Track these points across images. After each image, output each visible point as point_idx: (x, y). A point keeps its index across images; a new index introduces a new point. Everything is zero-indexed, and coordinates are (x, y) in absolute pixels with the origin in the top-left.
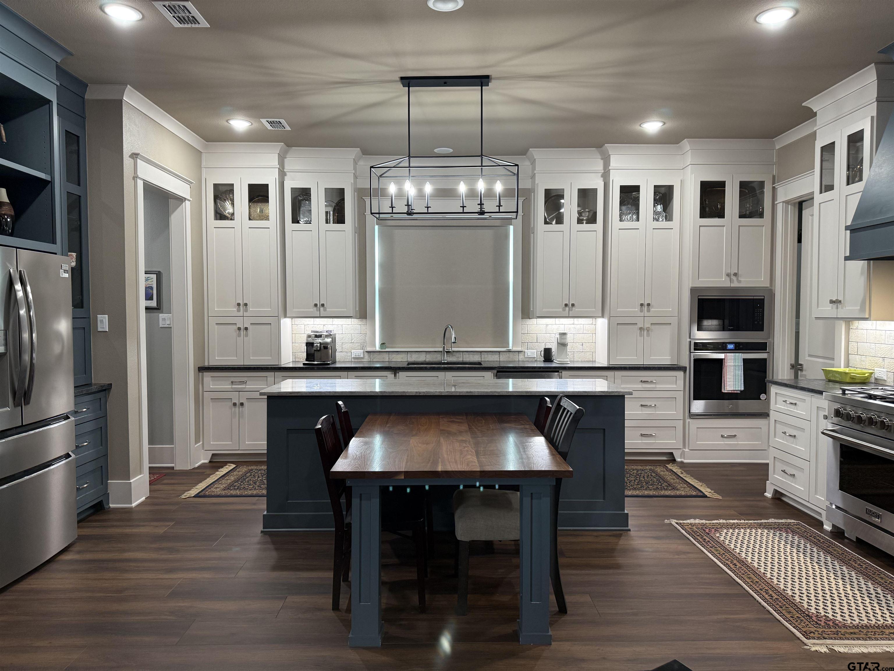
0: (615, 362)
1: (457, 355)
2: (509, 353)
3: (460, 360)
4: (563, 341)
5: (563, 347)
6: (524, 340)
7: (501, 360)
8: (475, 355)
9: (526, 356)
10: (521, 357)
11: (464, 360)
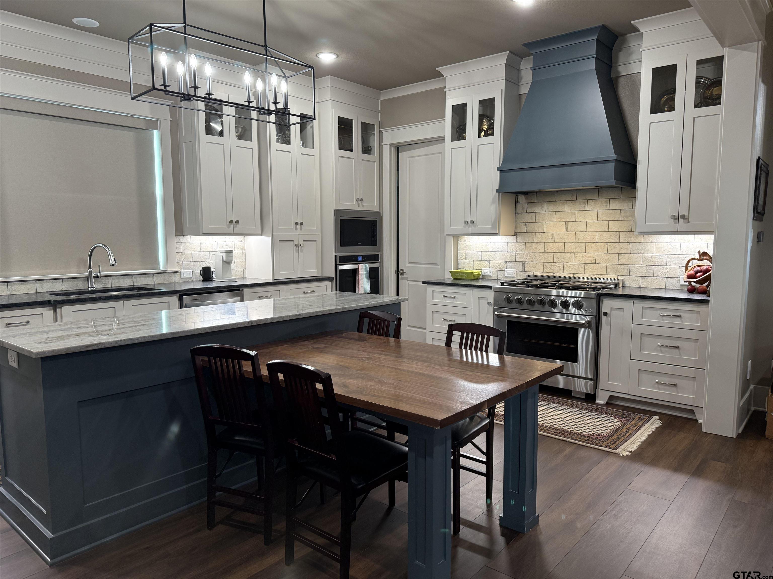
0: (281, 276)
1: (104, 280)
2: (164, 275)
3: (108, 286)
4: (229, 259)
5: (228, 265)
6: (179, 259)
7: (155, 283)
8: (125, 279)
9: (182, 277)
10: (177, 278)
11: (113, 286)
